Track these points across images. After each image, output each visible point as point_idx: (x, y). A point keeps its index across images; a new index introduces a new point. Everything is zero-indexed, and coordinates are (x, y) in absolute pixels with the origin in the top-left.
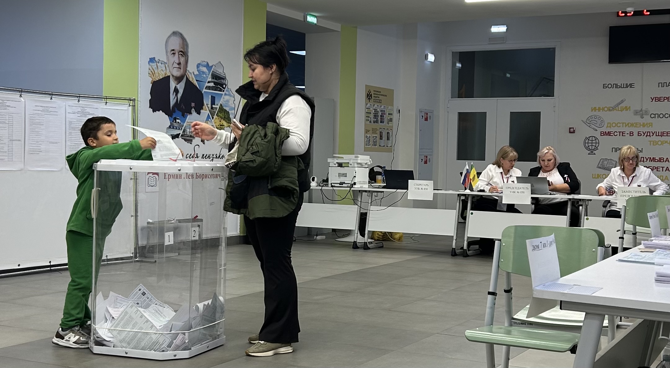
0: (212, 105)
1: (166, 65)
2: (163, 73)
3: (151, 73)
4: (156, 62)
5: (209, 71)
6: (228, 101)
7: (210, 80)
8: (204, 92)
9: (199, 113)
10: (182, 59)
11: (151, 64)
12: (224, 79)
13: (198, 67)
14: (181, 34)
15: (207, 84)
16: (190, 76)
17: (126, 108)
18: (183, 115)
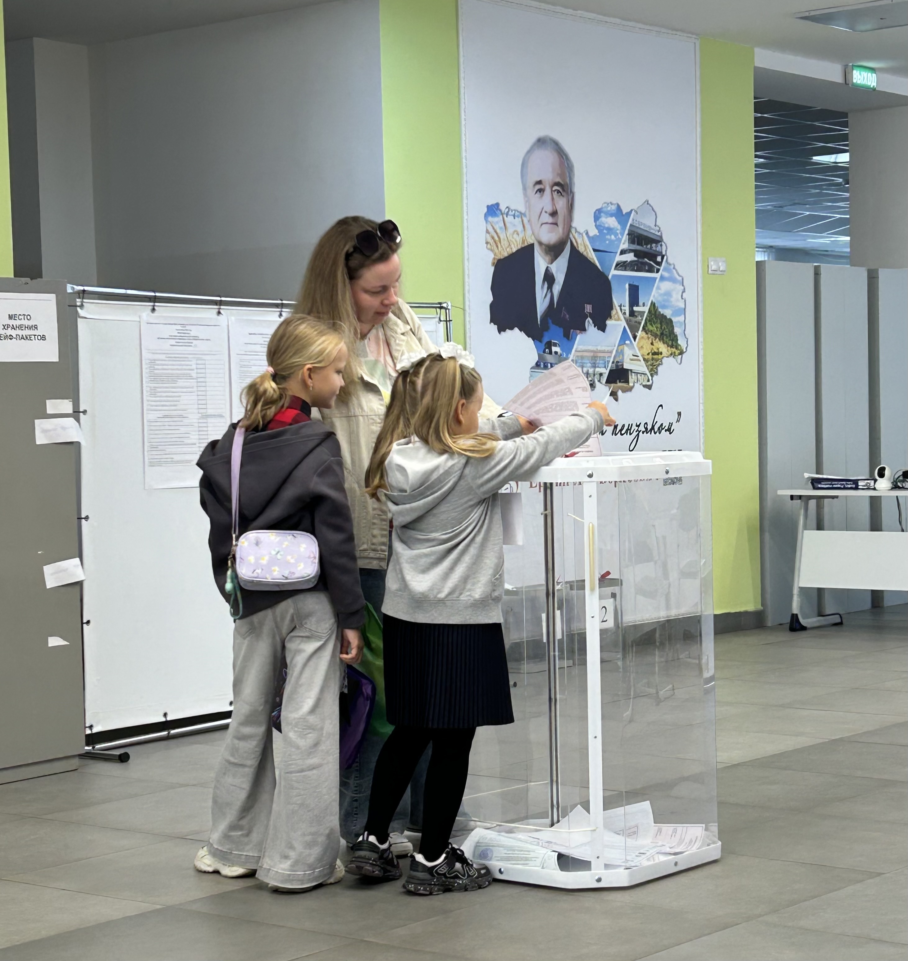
0: (631, 306)
1: (524, 219)
2: (519, 239)
3: (491, 241)
4: (502, 214)
5: (623, 224)
6: (668, 294)
7: (626, 246)
8: (614, 276)
9: (602, 327)
10: (561, 203)
11: (490, 219)
12: (658, 241)
13: (597, 217)
14: (557, 144)
15: (619, 258)
16: (579, 241)
18: (567, 335)
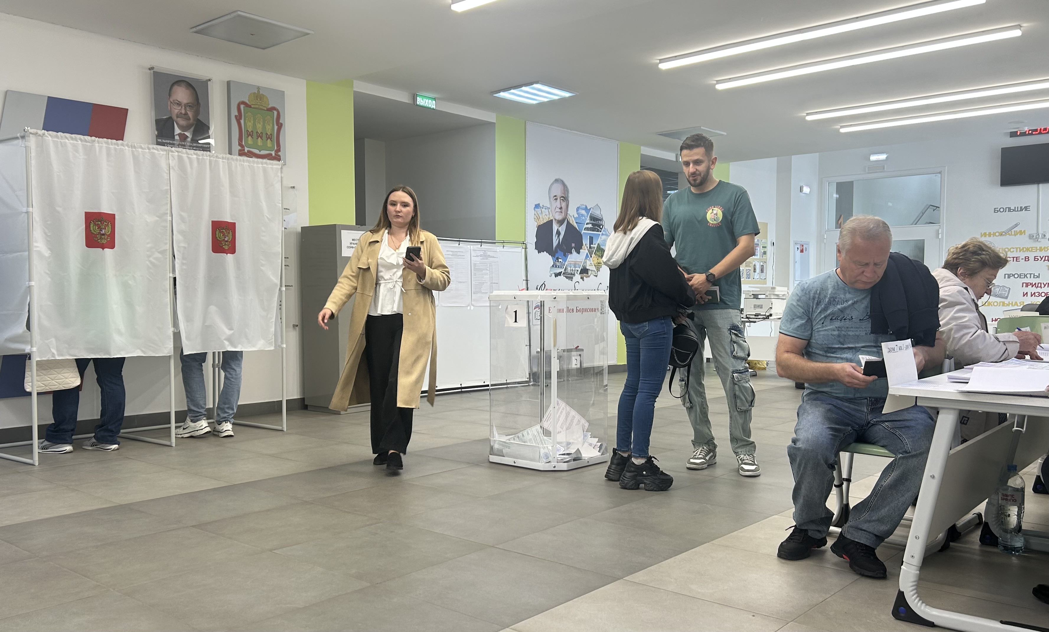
0: (590, 245)
1: (550, 210)
3: (536, 218)
4: (541, 208)
5: (588, 213)
7: (588, 221)
9: (578, 252)
10: (564, 204)
11: (536, 209)
12: (601, 220)
13: (578, 209)
14: (563, 181)
15: (586, 226)
16: (571, 219)
17: (520, 251)
18: (565, 255)
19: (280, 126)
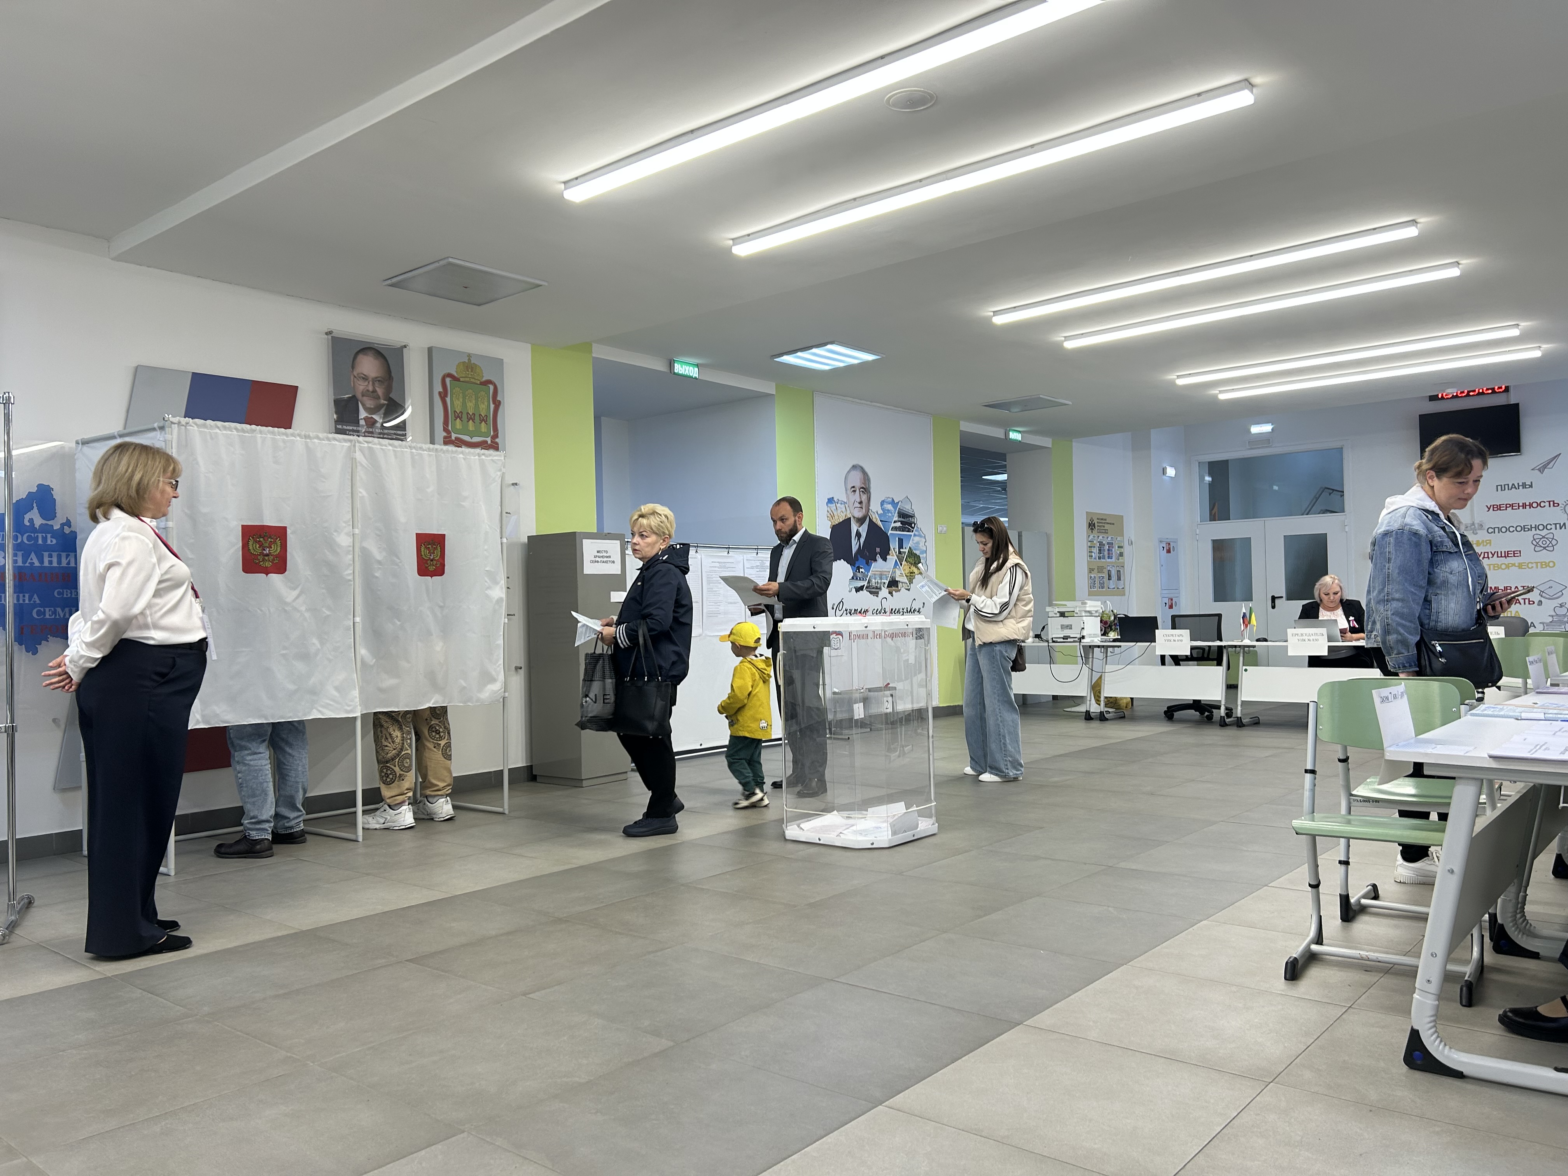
2: (843, 515)
4: (835, 503)
6: (918, 543)
7: (896, 519)
9: (885, 559)
10: (864, 497)
11: (829, 505)
12: (913, 516)
13: (882, 503)
14: (862, 468)
15: (893, 525)
18: (867, 563)
19: (498, 405)
